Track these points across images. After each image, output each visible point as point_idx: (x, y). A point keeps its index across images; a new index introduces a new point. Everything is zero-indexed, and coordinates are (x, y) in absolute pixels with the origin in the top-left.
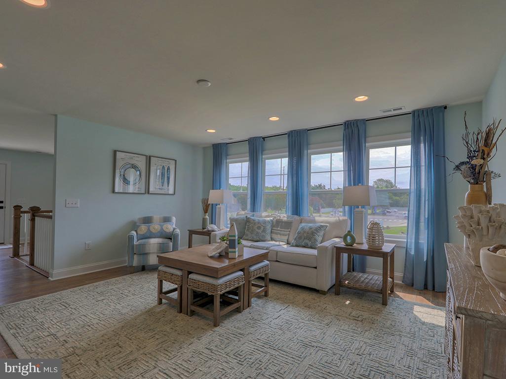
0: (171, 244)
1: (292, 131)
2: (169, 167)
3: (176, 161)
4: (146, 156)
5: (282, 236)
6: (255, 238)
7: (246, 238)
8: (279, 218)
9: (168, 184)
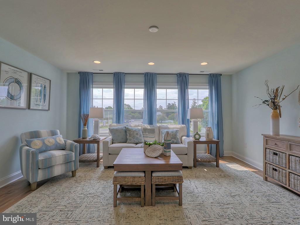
0: (74, 153)
1: (147, 73)
2: (45, 85)
3: (50, 81)
4: (28, 73)
5: (151, 138)
6: (136, 141)
7: (130, 142)
8: (144, 127)
9: (44, 101)
